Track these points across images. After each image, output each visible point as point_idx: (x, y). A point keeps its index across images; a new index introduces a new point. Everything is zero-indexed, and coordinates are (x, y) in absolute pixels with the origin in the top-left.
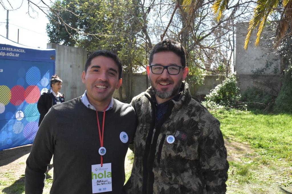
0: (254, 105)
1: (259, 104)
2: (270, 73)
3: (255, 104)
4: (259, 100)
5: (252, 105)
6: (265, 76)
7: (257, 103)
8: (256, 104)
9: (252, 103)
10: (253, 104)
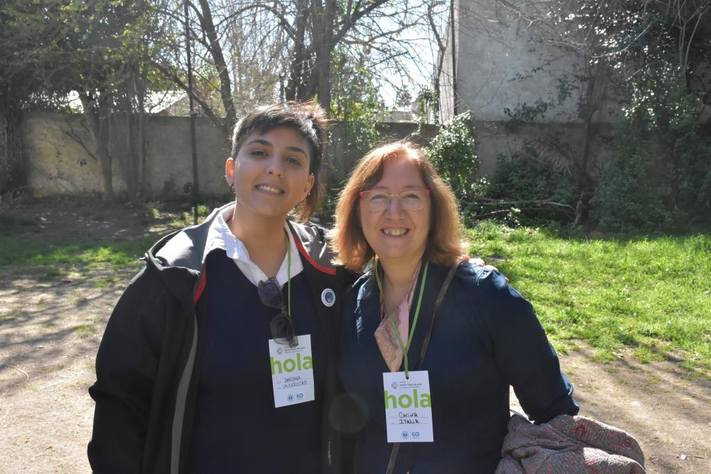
0: (536, 209)
1: (552, 206)
2: (555, 118)
3: (539, 205)
4: (547, 195)
5: (531, 208)
6: (542, 126)
7: (544, 202)
8: (542, 205)
9: (531, 203)
10: (534, 205)
